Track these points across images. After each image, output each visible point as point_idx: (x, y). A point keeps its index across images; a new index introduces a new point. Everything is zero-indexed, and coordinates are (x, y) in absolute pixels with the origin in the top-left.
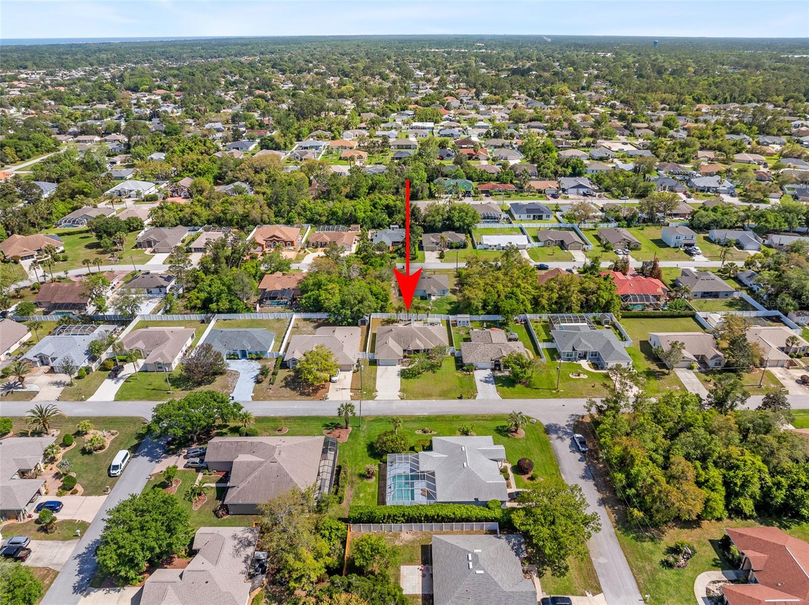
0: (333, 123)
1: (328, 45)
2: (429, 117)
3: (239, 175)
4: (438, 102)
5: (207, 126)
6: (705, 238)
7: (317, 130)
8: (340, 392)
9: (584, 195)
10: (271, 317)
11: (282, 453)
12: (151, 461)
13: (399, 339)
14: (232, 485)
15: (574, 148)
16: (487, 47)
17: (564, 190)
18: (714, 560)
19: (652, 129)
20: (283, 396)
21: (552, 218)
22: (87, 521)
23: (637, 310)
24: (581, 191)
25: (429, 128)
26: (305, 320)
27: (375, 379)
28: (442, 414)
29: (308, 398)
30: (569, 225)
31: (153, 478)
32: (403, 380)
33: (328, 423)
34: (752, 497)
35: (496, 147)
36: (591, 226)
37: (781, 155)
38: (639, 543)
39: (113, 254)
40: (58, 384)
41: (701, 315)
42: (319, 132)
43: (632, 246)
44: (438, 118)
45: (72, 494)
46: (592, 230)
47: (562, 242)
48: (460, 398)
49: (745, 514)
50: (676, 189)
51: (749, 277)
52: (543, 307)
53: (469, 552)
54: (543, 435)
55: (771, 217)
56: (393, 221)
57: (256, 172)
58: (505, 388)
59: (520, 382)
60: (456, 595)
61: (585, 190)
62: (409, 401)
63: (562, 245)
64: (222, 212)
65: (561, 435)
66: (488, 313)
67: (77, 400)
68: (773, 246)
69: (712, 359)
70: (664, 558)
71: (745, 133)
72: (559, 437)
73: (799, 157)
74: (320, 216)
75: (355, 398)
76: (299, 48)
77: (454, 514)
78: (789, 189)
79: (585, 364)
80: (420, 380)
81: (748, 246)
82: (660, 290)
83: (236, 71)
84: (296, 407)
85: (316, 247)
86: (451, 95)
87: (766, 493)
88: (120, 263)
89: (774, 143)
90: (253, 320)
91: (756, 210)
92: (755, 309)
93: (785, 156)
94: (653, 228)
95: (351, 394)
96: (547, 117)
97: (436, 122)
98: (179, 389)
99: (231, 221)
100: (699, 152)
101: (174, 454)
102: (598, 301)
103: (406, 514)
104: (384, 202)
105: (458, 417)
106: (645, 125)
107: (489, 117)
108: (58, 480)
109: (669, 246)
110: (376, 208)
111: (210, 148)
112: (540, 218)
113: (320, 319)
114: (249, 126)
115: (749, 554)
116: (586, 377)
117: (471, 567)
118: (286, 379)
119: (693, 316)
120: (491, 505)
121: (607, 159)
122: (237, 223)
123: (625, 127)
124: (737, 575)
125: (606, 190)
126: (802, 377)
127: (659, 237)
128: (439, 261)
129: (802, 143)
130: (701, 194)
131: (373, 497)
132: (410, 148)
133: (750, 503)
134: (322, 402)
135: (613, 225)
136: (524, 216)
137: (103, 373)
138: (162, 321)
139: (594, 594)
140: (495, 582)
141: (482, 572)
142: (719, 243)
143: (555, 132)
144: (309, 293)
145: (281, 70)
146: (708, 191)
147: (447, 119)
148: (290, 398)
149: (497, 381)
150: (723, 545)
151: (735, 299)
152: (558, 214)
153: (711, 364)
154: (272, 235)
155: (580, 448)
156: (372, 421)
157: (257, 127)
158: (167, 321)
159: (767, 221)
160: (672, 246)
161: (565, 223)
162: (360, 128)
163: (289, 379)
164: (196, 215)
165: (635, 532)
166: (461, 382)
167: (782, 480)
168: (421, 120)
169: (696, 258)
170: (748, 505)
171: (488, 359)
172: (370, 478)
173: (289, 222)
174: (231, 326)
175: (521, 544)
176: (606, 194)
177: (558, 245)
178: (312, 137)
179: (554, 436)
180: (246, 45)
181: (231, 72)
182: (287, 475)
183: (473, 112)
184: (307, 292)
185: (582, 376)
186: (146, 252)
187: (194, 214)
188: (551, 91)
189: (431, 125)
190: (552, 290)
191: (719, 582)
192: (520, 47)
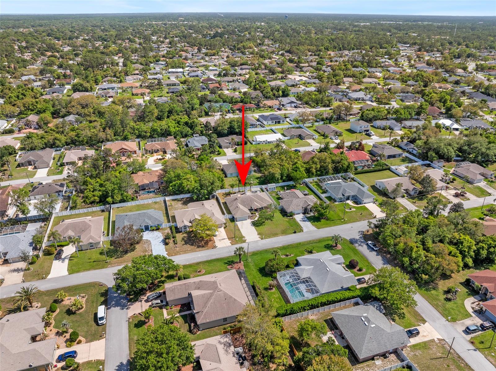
0: (116, 72)
1: (80, 20)
2: (177, 65)
3: (71, 110)
4: (177, 56)
5: (24, 78)
6: (372, 126)
7: (107, 77)
8: (223, 241)
9: (295, 107)
10: (150, 201)
11: (221, 284)
12: (123, 309)
13: (244, 203)
14: (197, 312)
15: (275, 80)
16: (188, 20)
17: (283, 105)
18: (467, 292)
19: (311, 66)
20: (187, 250)
21: (285, 122)
22: (101, 359)
23: (359, 169)
24: (293, 105)
25: (180, 72)
26: (173, 200)
27: (239, 230)
28: (290, 244)
29: (204, 248)
30: (297, 126)
31: (131, 320)
32: (257, 228)
33: (226, 262)
34: (471, 257)
35: (228, 82)
36: (310, 125)
37: (384, 78)
38: (429, 292)
39: (4, 173)
40: (18, 270)
41: (393, 167)
42: (109, 78)
43: (338, 134)
44: (184, 66)
45: (78, 343)
46: (311, 127)
47: (300, 135)
48: (295, 232)
49: (469, 266)
50: (343, 100)
51: (406, 145)
52: (313, 174)
53: (361, 316)
54: (351, 245)
55: (402, 111)
56: (195, 132)
57: (83, 108)
58: (316, 223)
59: (322, 218)
60: (366, 342)
61: (295, 104)
62: (266, 240)
63: (300, 137)
64: (76, 136)
65: (360, 243)
66: (284, 181)
67: (39, 279)
68: (406, 127)
69: (413, 190)
70: (445, 296)
71: (361, 67)
72: (360, 245)
73: (393, 79)
74: (146, 132)
75: (233, 243)
76: (60, 23)
77: (336, 298)
78: (398, 96)
79: (349, 202)
80: (265, 226)
81: (395, 129)
82: (368, 157)
83: (22, 39)
84: (200, 255)
85: (152, 153)
86: (183, 51)
87: (477, 253)
88: (12, 179)
89: (376, 72)
90: (138, 206)
91: (393, 108)
92: (416, 162)
93: (387, 79)
94: (342, 123)
95: (230, 241)
96: (249, 62)
97: (183, 68)
98: (113, 258)
99: (82, 141)
100: (344, 79)
101: (136, 301)
102: (343, 166)
103: (310, 304)
104: (183, 120)
105: (300, 244)
106: (307, 65)
107: (214, 64)
108: (61, 337)
109: (356, 132)
110: (179, 124)
111: (37, 93)
112: (279, 122)
113: (183, 198)
114: (57, 77)
115: (485, 285)
116: (354, 210)
117: (367, 324)
118: (183, 239)
119: (389, 169)
120: (351, 289)
121: (297, 85)
122: (87, 143)
123: (296, 66)
124: (480, 297)
125: (306, 104)
126: (455, 193)
127: (349, 128)
128: (235, 154)
129: (389, 71)
130: (356, 102)
131: (280, 299)
132: (175, 85)
133: (471, 260)
134: (215, 249)
135: (321, 123)
136: (270, 122)
137: (48, 257)
138: (72, 215)
139: (424, 324)
140: (383, 329)
141: (374, 325)
142: (380, 128)
143: (259, 71)
144: (174, 183)
145: (55, 38)
146: (359, 100)
147: (189, 66)
148: (192, 251)
149: (310, 219)
150: (467, 283)
151: (403, 157)
152: (288, 119)
153: (412, 193)
154: (121, 148)
155: (375, 249)
156: (251, 255)
157: (62, 77)
158: (76, 214)
159: (401, 114)
160: (358, 132)
161: (294, 124)
162: (135, 74)
163: (185, 239)
164: (58, 140)
165: (424, 287)
166: (289, 223)
167: (484, 245)
168: (173, 67)
169: (372, 137)
170: (470, 262)
171: (300, 208)
172: (272, 289)
173: (125, 139)
174: (124, 211)
175: (380, 306)
176: (307, 105)
177: (298, 137)
178: (105, 82)
179: (357, 245)
180: (18, 20)
181: (18, 40)
182: (231, 297)
183: (202, 61)
184: (171, 182)
185: (353, 210)
186: (29, 169)
187: (56, 139)
188: (244, 46)
189: (181, 70)
190: (316, 164)
191: (475, 302)
192: (208, 20)
